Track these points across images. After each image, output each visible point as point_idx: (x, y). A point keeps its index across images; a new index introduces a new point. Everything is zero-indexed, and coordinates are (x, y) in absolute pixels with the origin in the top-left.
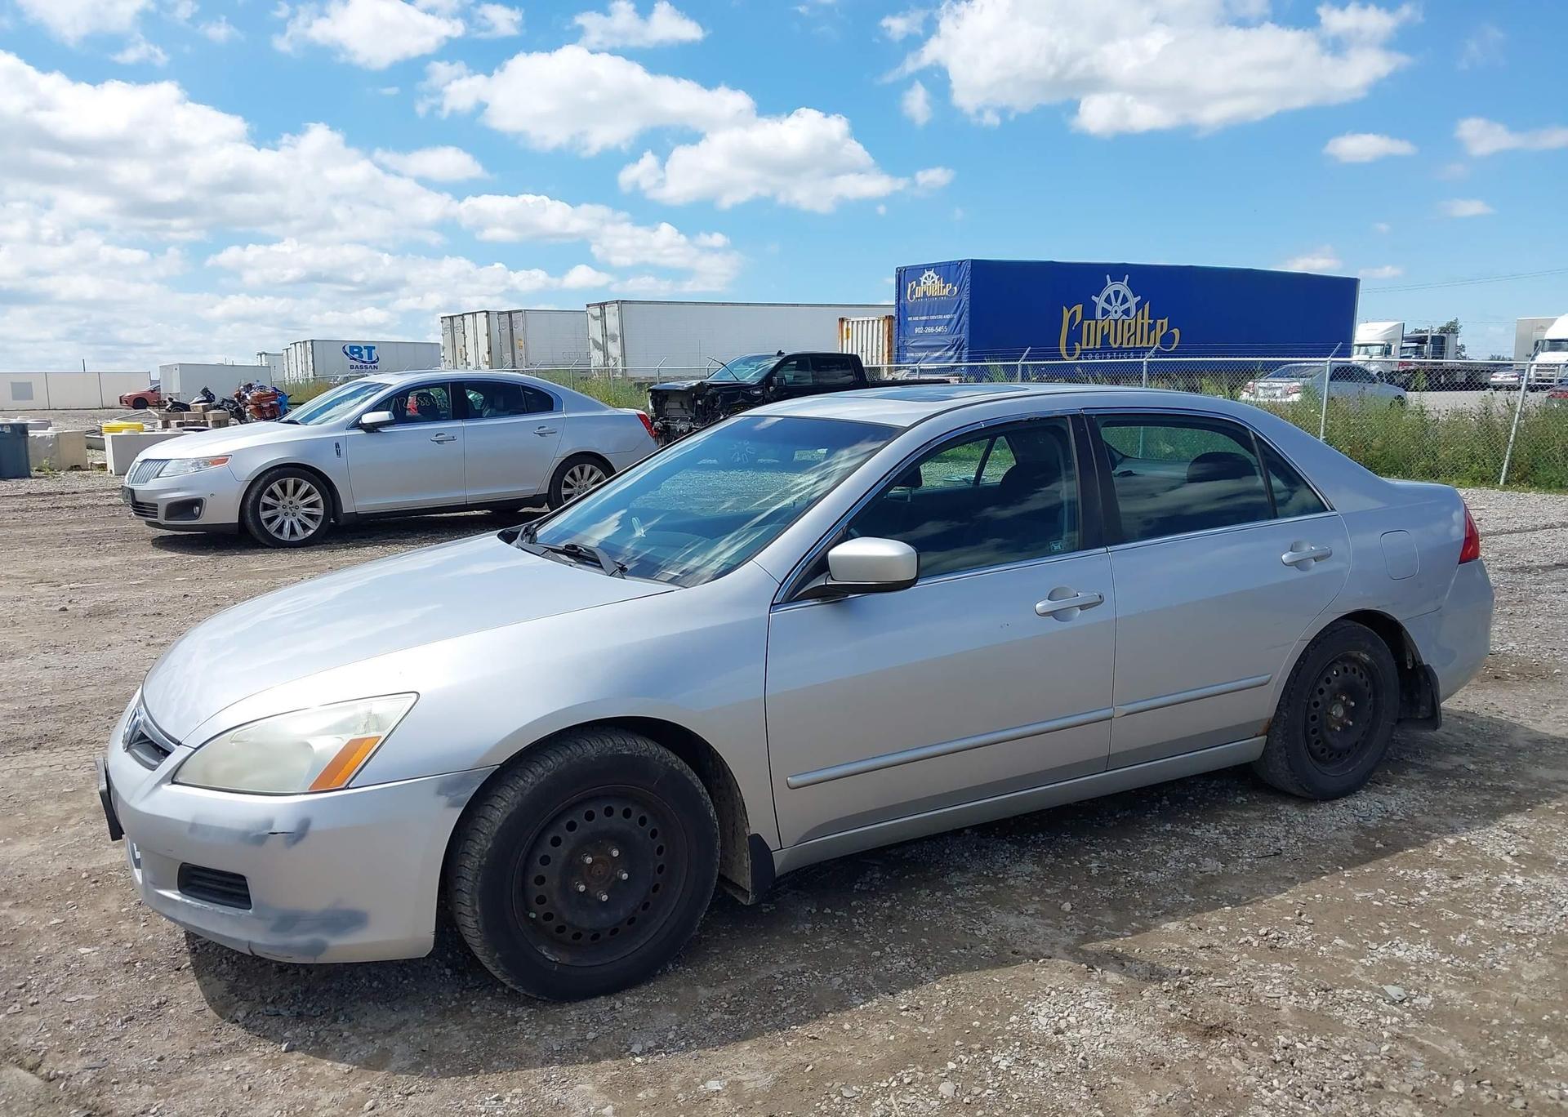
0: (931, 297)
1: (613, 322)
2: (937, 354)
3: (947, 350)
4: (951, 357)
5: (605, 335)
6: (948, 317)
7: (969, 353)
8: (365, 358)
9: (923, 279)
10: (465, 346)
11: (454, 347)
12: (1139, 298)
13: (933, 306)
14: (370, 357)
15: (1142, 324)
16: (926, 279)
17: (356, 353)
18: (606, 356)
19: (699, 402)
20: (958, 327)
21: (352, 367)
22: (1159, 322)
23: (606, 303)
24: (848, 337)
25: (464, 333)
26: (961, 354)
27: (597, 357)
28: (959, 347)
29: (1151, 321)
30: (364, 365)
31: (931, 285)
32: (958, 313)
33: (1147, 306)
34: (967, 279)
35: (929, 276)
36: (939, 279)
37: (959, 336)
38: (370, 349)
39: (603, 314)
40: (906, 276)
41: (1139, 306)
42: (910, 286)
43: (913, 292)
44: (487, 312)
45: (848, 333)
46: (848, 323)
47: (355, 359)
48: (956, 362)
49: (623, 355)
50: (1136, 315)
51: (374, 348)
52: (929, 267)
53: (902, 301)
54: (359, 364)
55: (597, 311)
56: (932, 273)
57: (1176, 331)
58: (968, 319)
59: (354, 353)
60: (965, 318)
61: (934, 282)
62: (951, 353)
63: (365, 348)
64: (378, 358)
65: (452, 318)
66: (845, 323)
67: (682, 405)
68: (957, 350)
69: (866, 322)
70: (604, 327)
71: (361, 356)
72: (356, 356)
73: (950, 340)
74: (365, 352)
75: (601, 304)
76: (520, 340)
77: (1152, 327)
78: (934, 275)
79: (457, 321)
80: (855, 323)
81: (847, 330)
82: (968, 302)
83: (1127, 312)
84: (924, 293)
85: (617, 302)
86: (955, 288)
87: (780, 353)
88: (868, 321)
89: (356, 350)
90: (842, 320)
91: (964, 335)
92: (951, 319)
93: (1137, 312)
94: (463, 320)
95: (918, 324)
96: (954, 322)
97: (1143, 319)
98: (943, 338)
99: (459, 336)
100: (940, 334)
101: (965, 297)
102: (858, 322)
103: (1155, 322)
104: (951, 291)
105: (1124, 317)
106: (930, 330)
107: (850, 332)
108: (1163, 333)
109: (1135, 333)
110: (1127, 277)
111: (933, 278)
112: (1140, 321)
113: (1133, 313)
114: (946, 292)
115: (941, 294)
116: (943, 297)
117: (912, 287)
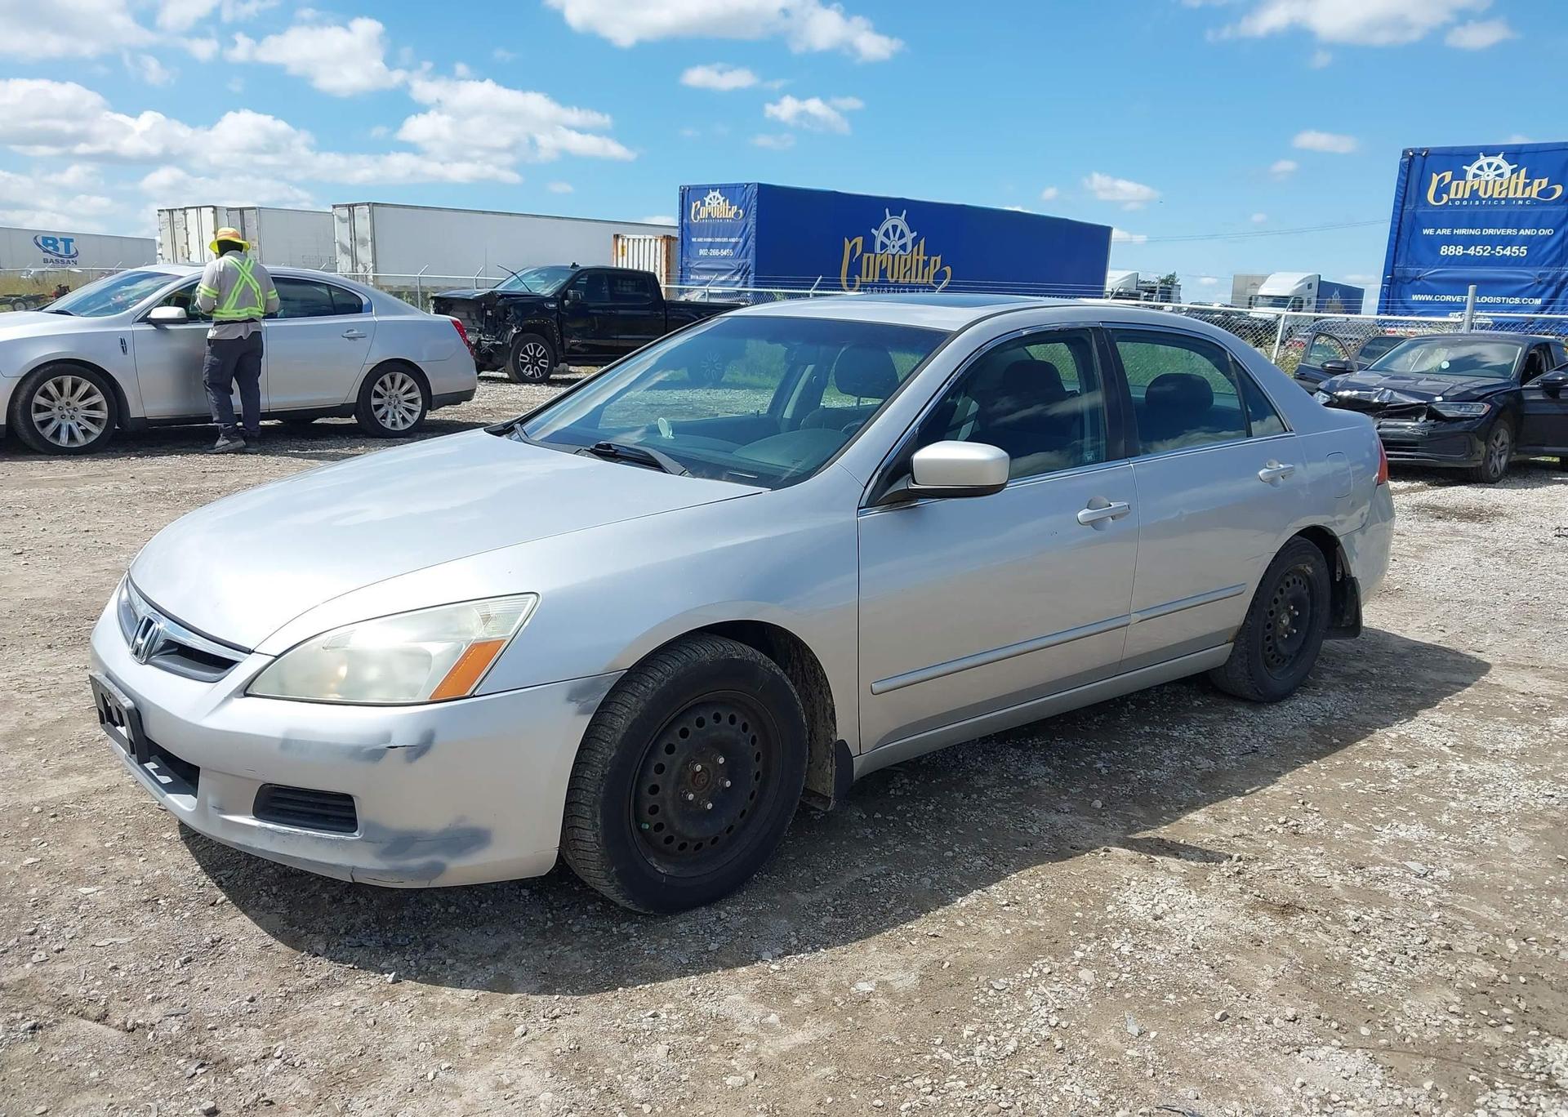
0: (716, 218)
1: (363, 225)
2: (723, 278)
3: (735, 274)
4: (737, 282)
5: (353, 238)
6: (733, 240)
7: (755, 279)
8: (62, 252)
9: (708, 199)
10: (187, 244)
11: (174, 243)
12: (915, 234)
13: (716, 228)
14: (67, 250)
15: (918, 260)
16: (711, 199)
17: (50, 245)
18: (355, 261)
19: (489, 313)
20: (744, 251)
21: (46, 261)
22: (933, 259)
23: (356, 205)
24: (623, 255)
25: (186, 229)
26: (747, 278)
27: (344, 264)
28: (746, 272)
29: (926, 258)
30: (60, 258)
31: (716, 206)
32: (744, 237)
33: (922, 241)
34: (754, 202)
35: (714, 197)
36: (724, 201)
37: (744, 261)
38: (67, 242)
39: (352, 215)
40: (689, 196)
41: (915, 241)
42: (694, 205)
43: (697, 212)
44: (215, 208)
45: (623, 251)
46: (623, 240)
47: (50, 252)
48: (742, 287)
49: (374, 261)
50: (912, 250)
51: (72, 240)
52: (714, 188)
53: (685, 221)
54: (54, 258)
55: (345, 213)
56: (717, 194)
57: (948, 269)
58: (754, 244)
59: (48, 245)
60: (751, 243)
61: (719, 204)
62: (737, 278)
63: (61, 240)
64: (77, 252)
65: (171, 211)
66: (620, 240)
67: (469, 315)
68: (743, 274)
69: (642, 240)
70: (353, 230)
71: (57, 249)
72: (50, 248)
73: (736, 264)
74: (61, 245)
75: (349, 206)
76: (254, 240)
77: (926, 264)
78: (720, 197)
79: (178, 215)
80: (631, 240)
81: (623, 247)
82: (754, 227)
83: (903, 247)
84: (710, 214)
85: (368, 204)
86: (741, 211)
87: (574, 265)
88: (645, 240)
89: (50, 242)
90: (617, 237)
91: (750, 260)
92: (737, 243)
93: (913, 247)
94: (185, 214)
95: (702, 245)
96: (740, 246)
97: (918, 254)
98: (728, 261)
99: (180, 232)
100: (725, 257)
101: (752, 221)
102: (634, 240)
103: (929, 259)
104: (737, 214)
105: (902, 252)
106: (715, 252)
107: (626, 250)
108: (936, 270)
109: (911, 268)
110: (905, 212)
111: (718, 199)
112: (915, 257)
113: (909, 248)
114: (731, 214)
115: (727, 216)
116: (729, 219)
117: (696, 206)
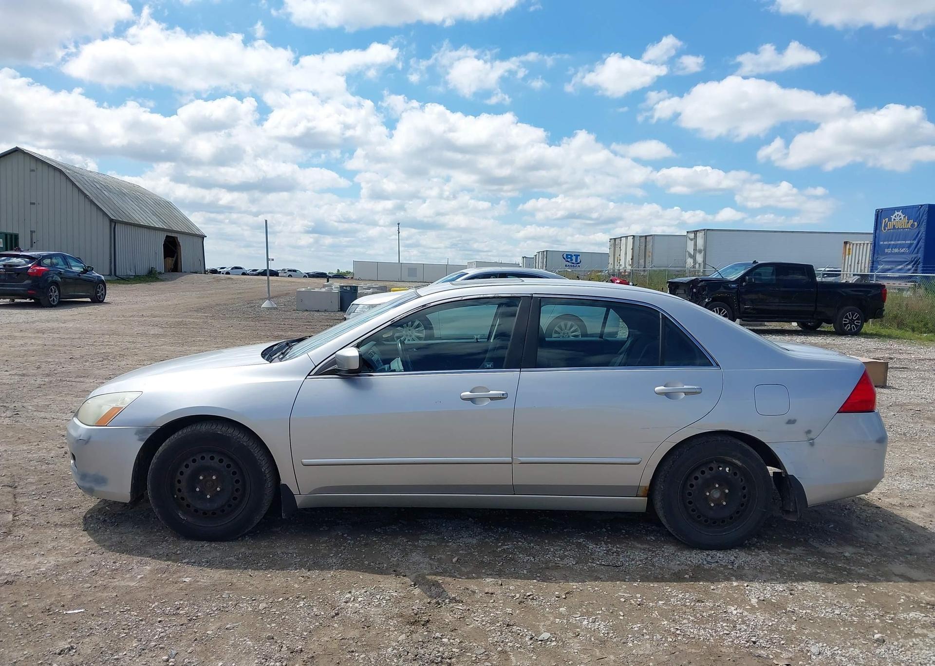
0: (898, 228)
1: (700, 242)
2: (900, 267)
3: (908, 265)
4: (909, 270)
5: (695, 250)
6: (908, 242)
7: (923, 267)
8: (574, 261)
9: (893, 217)
10: (620, 255)
11: (614, 255)
13: (897, 234)
14: (576, 260)
16: (895, 217)
17: (569, 258)
18: (695, 262)
19: (694, 290)
20: (916, 249)
21: (566, 266)
23: (698, 231)
24: (849, 254)
25: (620, 248)
26: (917, 267)
27: (690, 261)
28: (916, 263)
30: (573, 264)
31: (899, 219)
32: (917, 240)
34: (925, 217)
35: (898, 215)
36: (904, 217)
37: (916, 255)
38: (577, 256)
39: (696, 236)
40: (880, 215)
42: (884, 221)
43: (886, 226)
44: (634, 236)
45: (849, 251)
46: (850, 244)
47: (568, 262)
48: (913, 273)
49: (704, 261)
51: (579, 255)
52: (898, 209)
53: (878, 231)
54: (570, 264)
55: (692, 236)
56: (900, 213)
58: (923, 244)
59: (568, 258)
60: (922, 244)
61: (901, 219)
62: (910, 267)
63: (574, 255)
64: (581, 261)
65: (615, 239)
66: (848, 245)
67: (685, 292)
68: (914, 264)
69: (862, 244)
70: (695, 245)
71: (572, 260)
72: (569, 260)
73: (909, 258)
74: (574, 258)
75: (695, 231)
76: (650, 252)
78: (901, 214)
79: (618, 241)
80: (855, 245)
81: (849, 249)
82: (924, 233)
84: (894, 226)
85: (704, 230)
86: (916, 223)
87: (755, 262)
88: (864, 244)
89: (569, 256)
90: (846, 243)
91: (920, 255)
92: (911, 244)
94: (621, 240)
95: (888, 246)
96: (914, 246)
98: (904, 256)
99: (617, 249)
100: (903, 253)
101: (923, 229)
102: (853, 244)
104: (912, 225)
106: (896, 250)
107: (851, 251)
111: (900, 216)
114: (909, 226)
115: (906, 227)
116: (907, 228)
117: (885, 221)
